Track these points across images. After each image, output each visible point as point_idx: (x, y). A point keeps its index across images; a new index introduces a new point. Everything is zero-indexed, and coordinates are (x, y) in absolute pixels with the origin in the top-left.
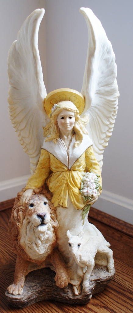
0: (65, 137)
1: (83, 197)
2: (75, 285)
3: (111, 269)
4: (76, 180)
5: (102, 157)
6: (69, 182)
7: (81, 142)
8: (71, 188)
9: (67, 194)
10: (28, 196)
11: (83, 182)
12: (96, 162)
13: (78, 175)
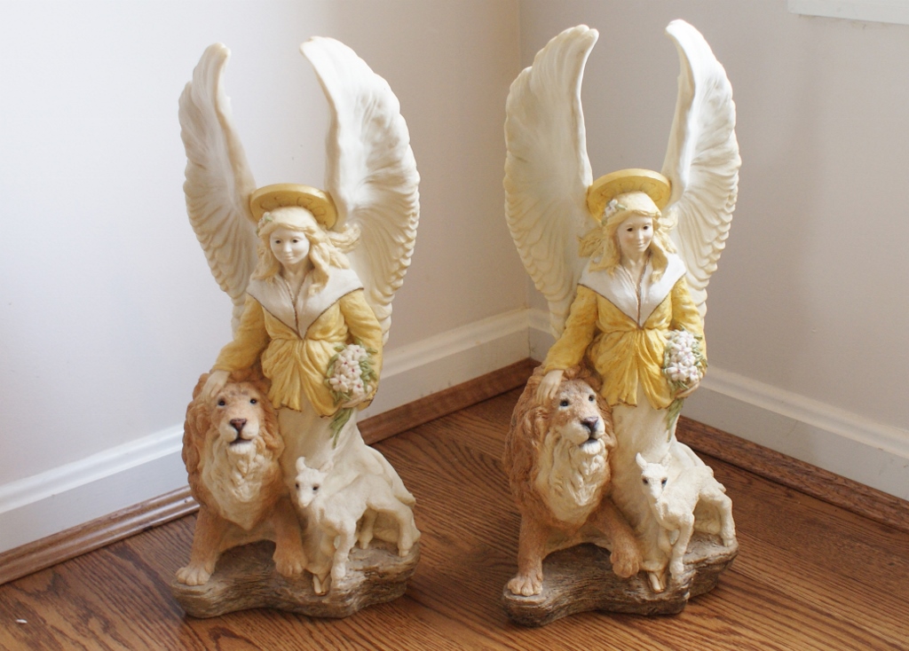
0: (633, 263)
1: (669, 382)
2: (653, 572)
3: (729, 539)
4: (655, 349)
5: (704, 295)
6: (640, 354)
7: (664, 271)
8: (645, 365)
9: (637, 377)
10: (554, 385)
11: (669, 351)
12: (693, 307)
13: (658, 338)
